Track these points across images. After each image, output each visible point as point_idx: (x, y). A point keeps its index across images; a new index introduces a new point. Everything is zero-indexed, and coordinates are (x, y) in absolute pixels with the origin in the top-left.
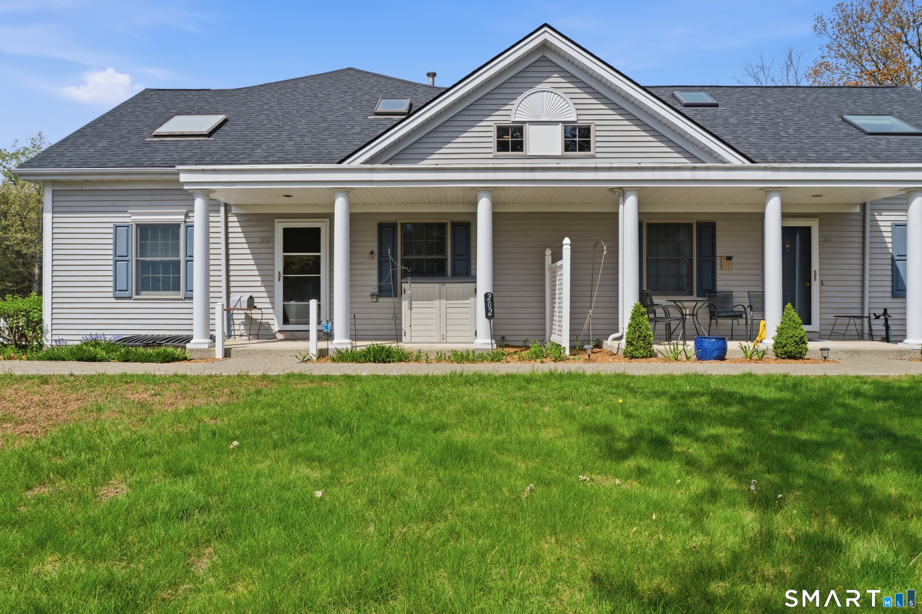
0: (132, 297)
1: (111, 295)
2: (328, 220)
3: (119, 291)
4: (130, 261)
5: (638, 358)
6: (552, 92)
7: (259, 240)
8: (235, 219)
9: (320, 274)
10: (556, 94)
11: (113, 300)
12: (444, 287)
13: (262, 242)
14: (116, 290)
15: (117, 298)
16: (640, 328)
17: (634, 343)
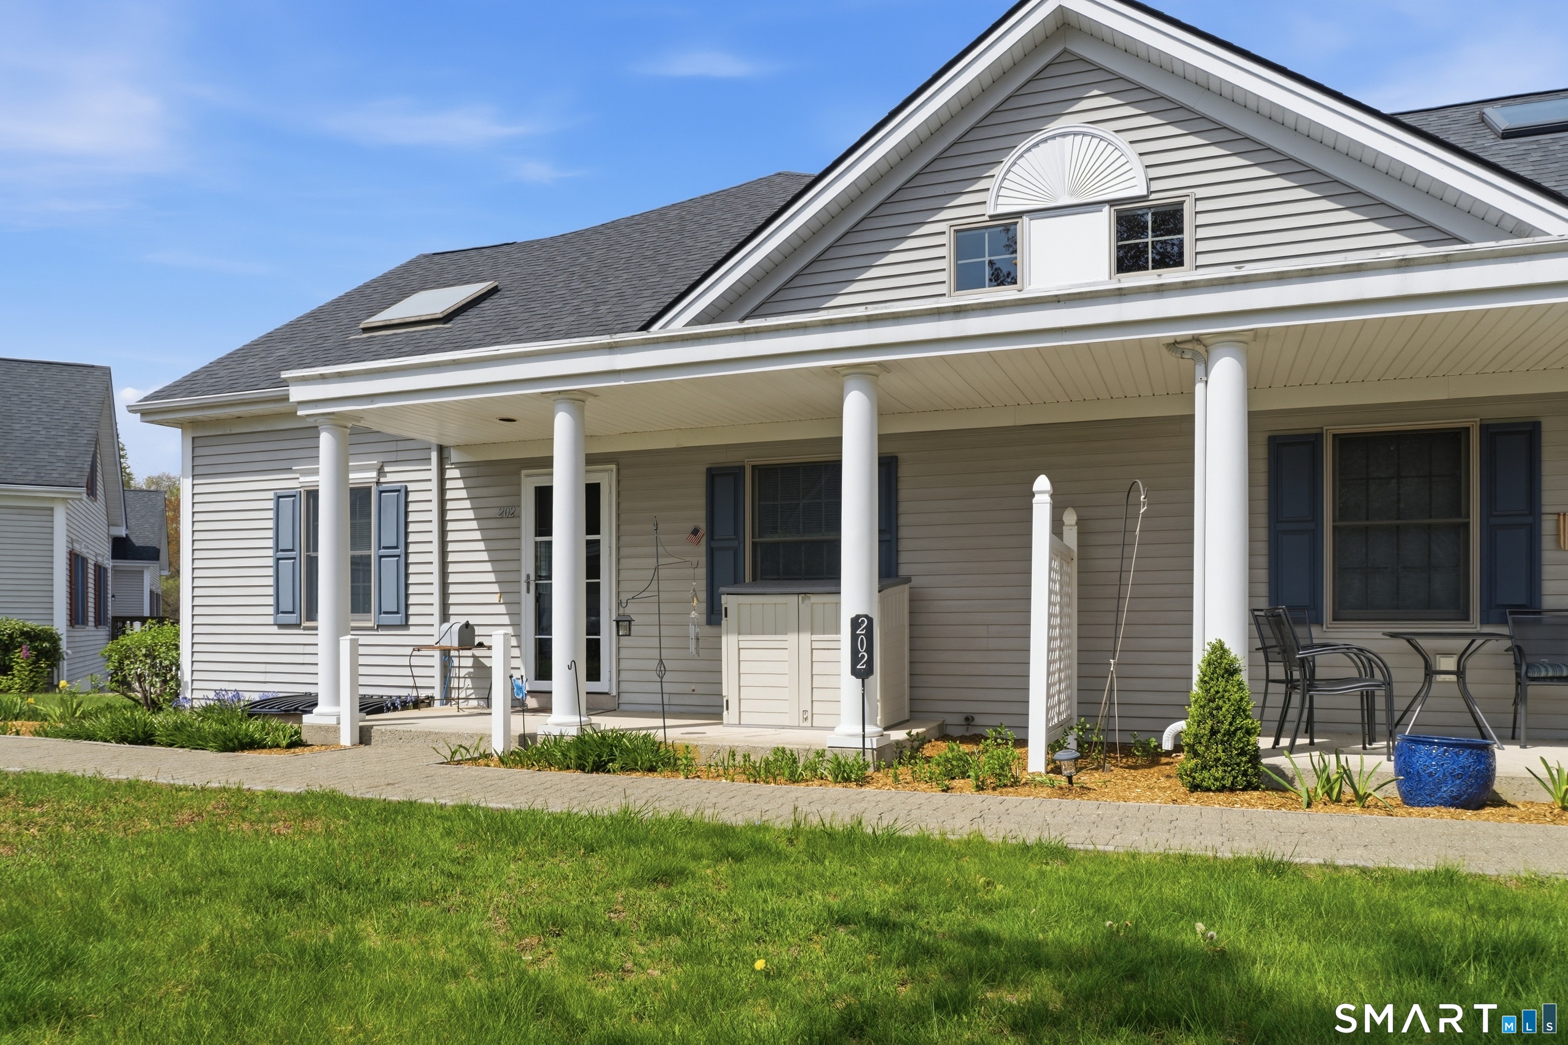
0: (300, 624)
1: (271, 620)
2: (614, 467)
3: (283, 612)
4: (298, 559)
5: (1208, 790)
6: (1084, 134)
7: (495, 512)
8: (456, 473)
9: (599, 578)
10: (1093, 136)
11: (275, 629)
12: (807, 602)
13: (501, 517)
14: (278, 611)
15: (281, 626)
16: (1219, 708)
17: (1201, 749)
